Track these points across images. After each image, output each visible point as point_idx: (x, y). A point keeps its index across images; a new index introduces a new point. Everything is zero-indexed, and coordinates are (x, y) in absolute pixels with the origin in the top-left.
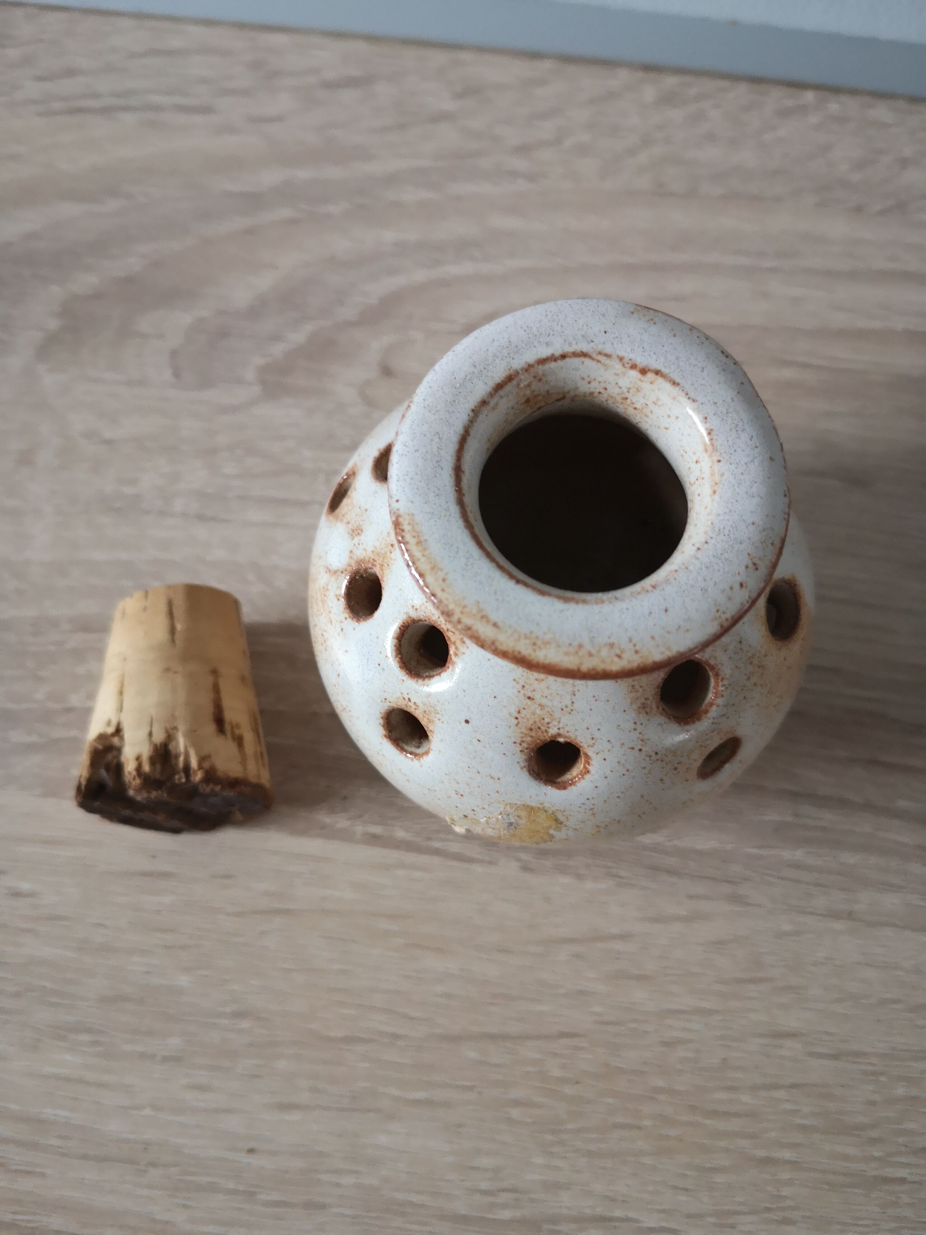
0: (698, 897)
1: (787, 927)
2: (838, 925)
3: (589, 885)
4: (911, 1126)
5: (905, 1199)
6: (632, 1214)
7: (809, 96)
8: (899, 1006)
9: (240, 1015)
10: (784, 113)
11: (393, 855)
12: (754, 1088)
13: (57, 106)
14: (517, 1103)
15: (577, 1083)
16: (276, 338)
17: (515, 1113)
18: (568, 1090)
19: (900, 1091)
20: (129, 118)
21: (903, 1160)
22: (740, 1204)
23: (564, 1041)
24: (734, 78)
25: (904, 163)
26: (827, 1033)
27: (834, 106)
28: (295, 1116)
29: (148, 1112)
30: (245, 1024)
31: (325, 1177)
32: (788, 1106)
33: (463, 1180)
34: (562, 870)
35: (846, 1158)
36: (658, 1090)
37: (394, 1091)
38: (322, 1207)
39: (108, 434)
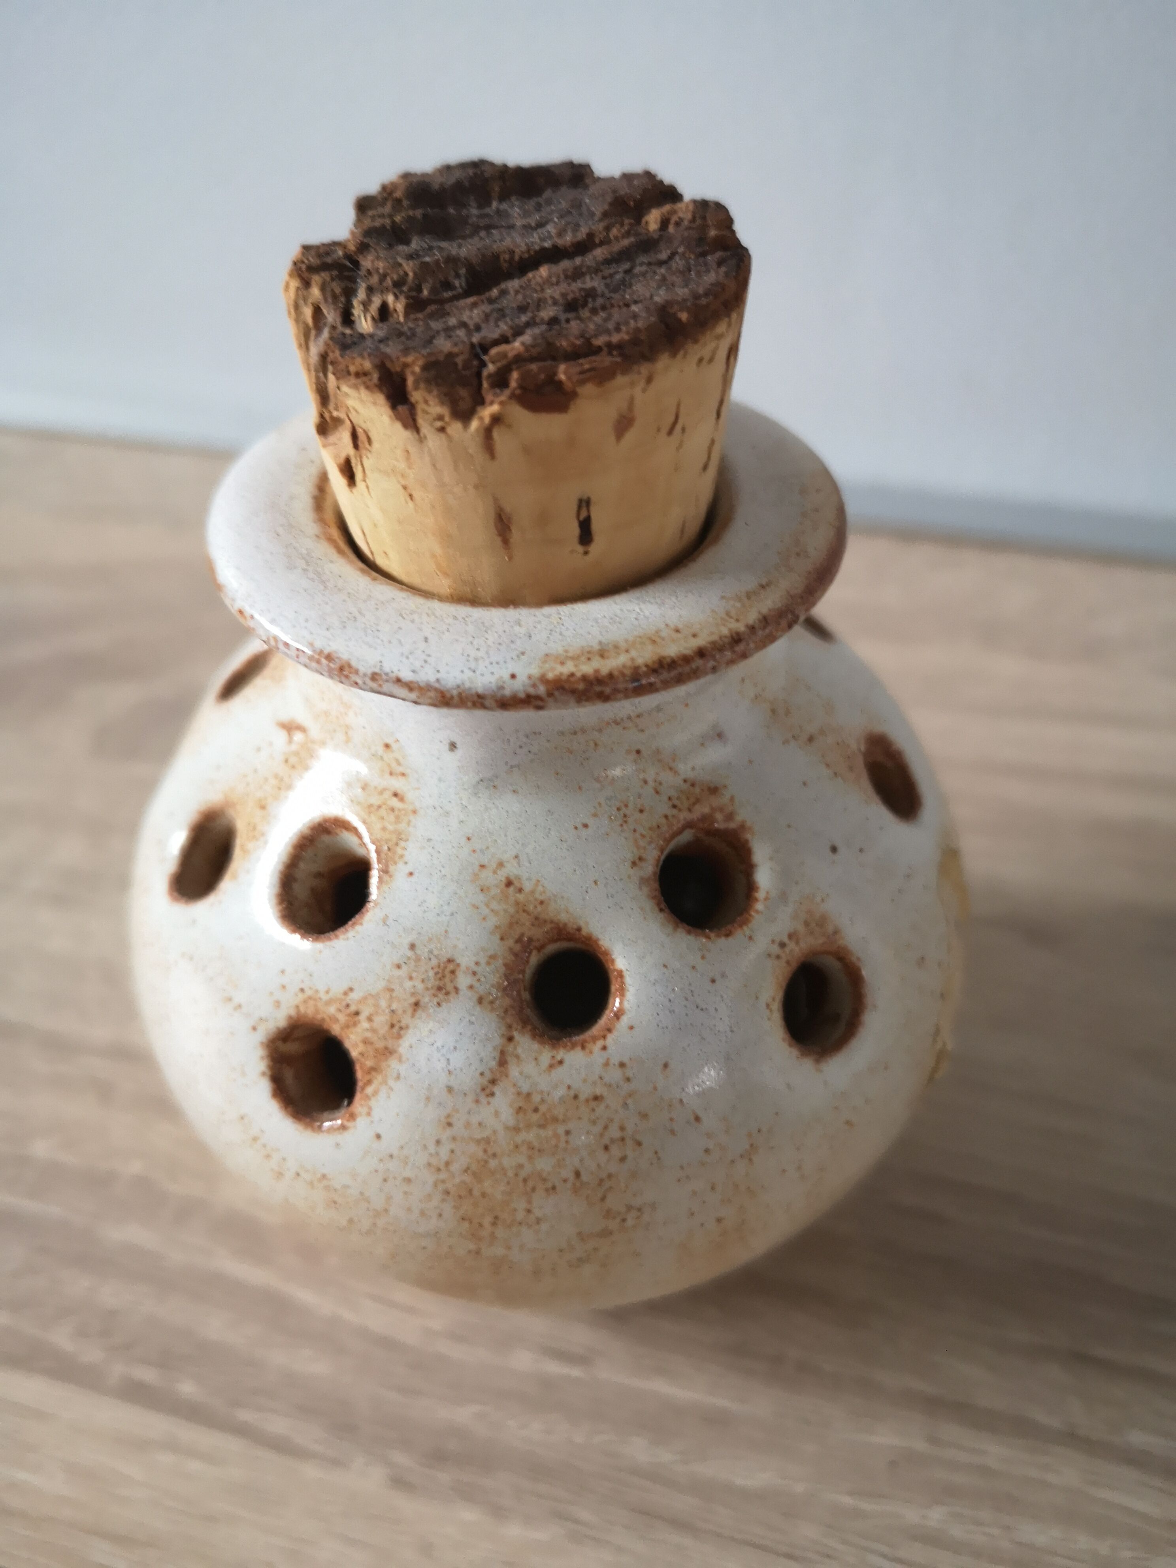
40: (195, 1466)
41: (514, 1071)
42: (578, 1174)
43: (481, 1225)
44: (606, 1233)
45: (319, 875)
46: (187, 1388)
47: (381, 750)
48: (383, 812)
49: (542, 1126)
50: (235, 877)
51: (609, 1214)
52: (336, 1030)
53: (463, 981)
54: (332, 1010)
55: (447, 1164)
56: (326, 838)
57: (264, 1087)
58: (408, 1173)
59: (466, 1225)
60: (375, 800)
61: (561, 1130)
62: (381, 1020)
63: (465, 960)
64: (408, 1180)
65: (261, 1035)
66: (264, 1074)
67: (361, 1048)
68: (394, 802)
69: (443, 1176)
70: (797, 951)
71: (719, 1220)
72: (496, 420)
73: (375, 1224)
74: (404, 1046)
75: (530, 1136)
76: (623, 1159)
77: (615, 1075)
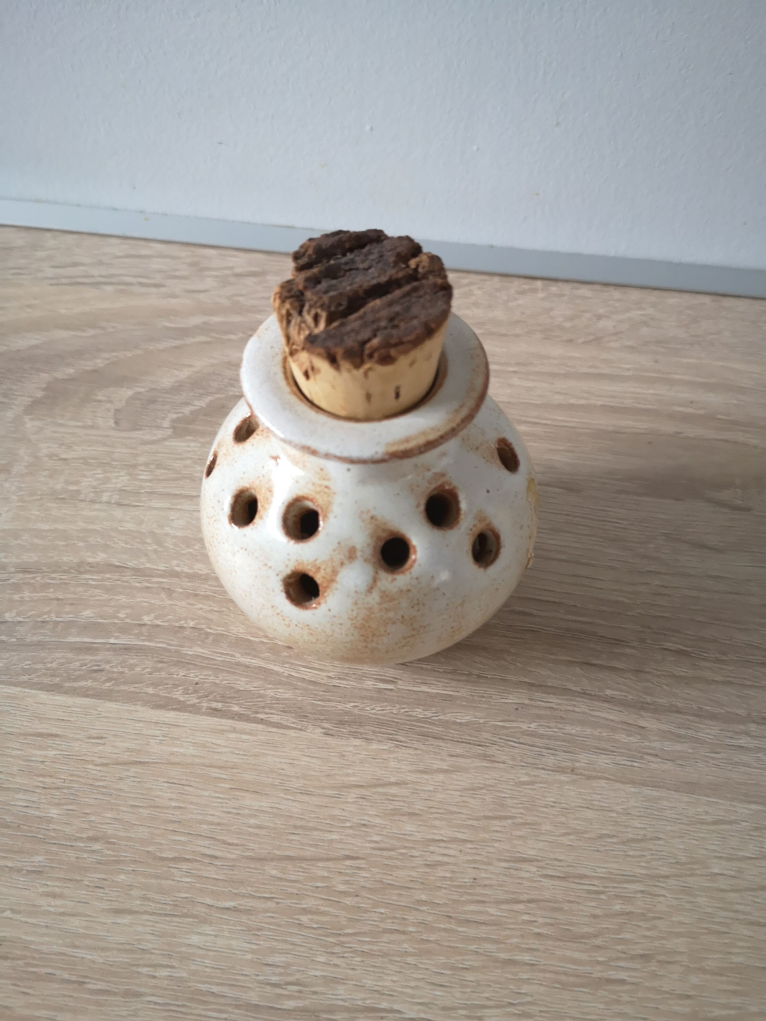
0: (457, 756)
1: (525, 779)
2: (563, 778)
3: (374, 746)
4: (628, 936)
5: (626, 998)
6: (396, 1007)
7: (539, 284)
8: (615, 840)
9: (94, 839)
10: (523, 292)
11: (227, 723)
12: (498, 902)
13: (64, 281)
14: (305, 911)
15: (357, 896)
16: (187, 404)
17: (304, 919)
18: (349, 901)
19: (618, 907)
20: (109, 288)
21: (622, 964)
22: (488, 999)
23: (348, 863)
24: (492, 274)
25: (600, 317)
26: (556, 860)
27: (554, 288)
28: (126, 919)
29: (8, 914)
30: (97, 846)
31: (144, 970)
32: (526, 917)
33: (258, 975)
34: (355, 735)
35: (574, 961)
36: (420, 902)
37: (209, 901)
38: (138, 995)
39: (63, 456)
40: (244, 737)
41: (379, 584)
42: (403, 617)
43: (368, 637)
44: (413, 636)
45: (295, 516)
46: (236, 708)
47: (319, 471)
48: (322, 493)
49: (390, 601)
50: (261, 518)
51: (414, 629)
52: (311, 574)
53: (359, 554)
54: (309, 567)
55: (356, 617)
56: (299, 504)
57: (283, 595)
58: (341, 622)
59: (363, 638)
60: (318, 489)
61: (396, 602)
62: (329, 570)
63: (359, 547)
64: (341, 624)
65: (281, 577)
66: (282, 591)
67: (322, 580)
68: (326, 490)
69: (355, 621)
70: (476, 531)
71: (452, 628)
72: (370, 369)
73: (327, 641)
74: (338, 578)
75: (385, 606)
76: (418, 610)
77: (415, 582)
